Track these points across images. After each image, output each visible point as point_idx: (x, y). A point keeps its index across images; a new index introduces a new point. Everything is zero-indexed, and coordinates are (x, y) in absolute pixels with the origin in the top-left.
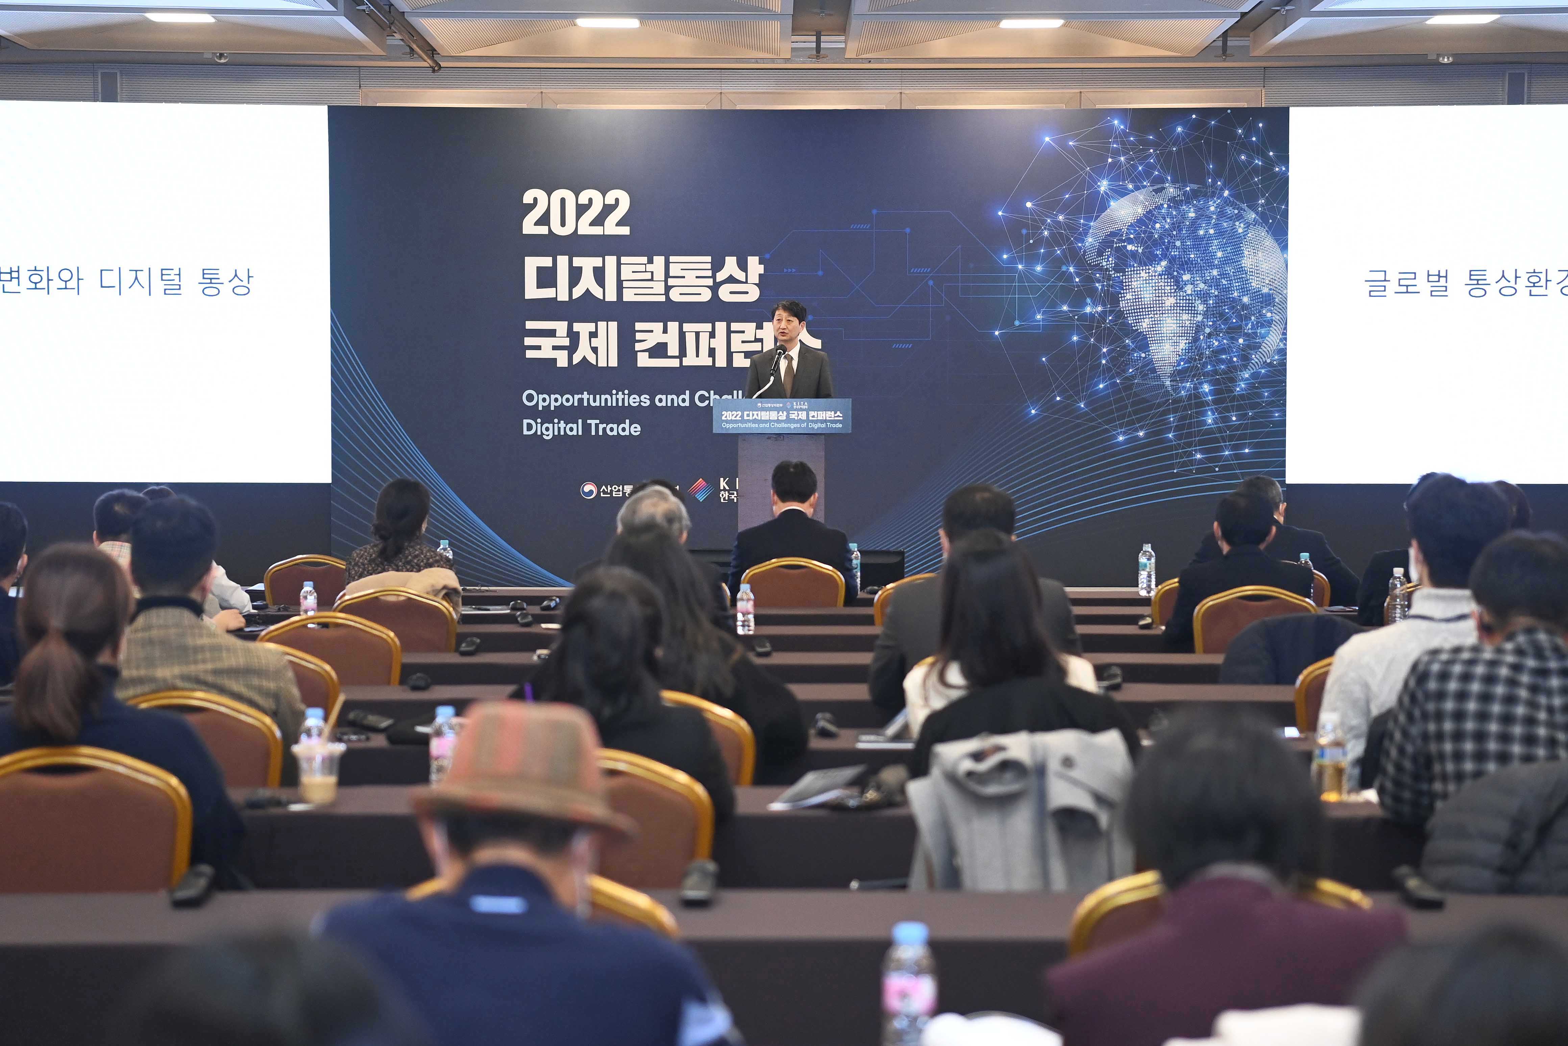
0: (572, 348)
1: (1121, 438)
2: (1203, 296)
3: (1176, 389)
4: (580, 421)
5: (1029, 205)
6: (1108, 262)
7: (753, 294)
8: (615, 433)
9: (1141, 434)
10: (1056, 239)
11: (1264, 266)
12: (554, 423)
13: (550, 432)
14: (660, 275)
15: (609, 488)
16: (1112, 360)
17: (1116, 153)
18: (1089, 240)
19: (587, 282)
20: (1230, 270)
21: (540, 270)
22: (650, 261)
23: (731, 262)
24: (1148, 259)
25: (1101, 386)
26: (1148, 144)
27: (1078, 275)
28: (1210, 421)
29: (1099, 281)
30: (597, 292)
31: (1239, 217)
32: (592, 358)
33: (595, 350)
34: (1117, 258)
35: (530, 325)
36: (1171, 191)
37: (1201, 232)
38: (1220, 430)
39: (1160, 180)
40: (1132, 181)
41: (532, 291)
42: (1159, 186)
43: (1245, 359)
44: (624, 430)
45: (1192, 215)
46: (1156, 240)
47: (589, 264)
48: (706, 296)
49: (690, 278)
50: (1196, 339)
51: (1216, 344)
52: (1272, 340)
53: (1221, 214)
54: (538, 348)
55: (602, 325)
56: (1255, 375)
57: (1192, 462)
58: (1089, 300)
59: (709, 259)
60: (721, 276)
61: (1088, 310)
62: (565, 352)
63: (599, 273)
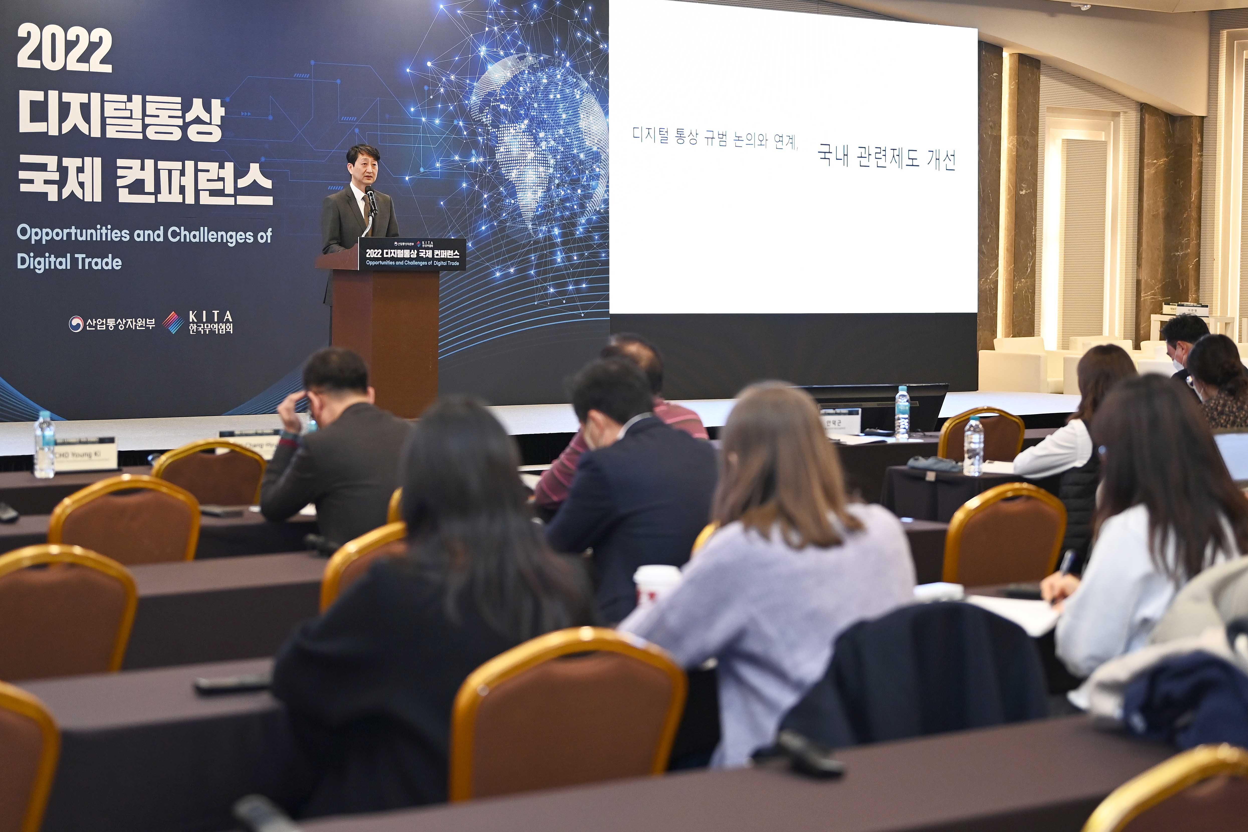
0: (61, 183)
1: (498, 274)
2: (553, 151)
3: (536, 232)
4: (68, 255)
5: (429, 64)
6: (487, 119)
7: (216, 136)
8: (99, 267)
9: (512, 270)
10: (450, 97)
11: (594, 128)
12: (45, 257)
13: (42, 266)
14: (138, 114)
15: (94, 322)
16: (491, 205)
17: (491, 23)
18: (474, 98)
19: (75, 118)
20: (571, 129)
21: (33, 103)
22: (130, 100)
23: (198, 103)
24: (515, 118)
25: (483, 228)
26: (513, 17)
27: (466, 129)
28: (559, 260)
29: (481, 135)
30: (83, 127)
31: (577, 85)
32: (79, 193)
33: (82, 185)
34: (494, 115)
35: (25, 158)
36: (530, 59)
37: (551, 97)
38: (566, 268)
39: (521, 50)
40: (503, 49)
41: (26, 125)
42: (522, 54)
43: (582, 206)
44: (107, 264)
45: (545, 81)
46: (520, 101)
47: (75, 99)
48: (177, 135)
49: (164, 118)
50: (549, 189)
51: (563, 193)
52: (599, 192)
53: (565, 81)
54: (31, 181)
55: (88, 160)
56: (589, 221)
57: (547, 296)
58: (474, 152)
59: (179, 99)
60: (189, 117)
61: (473, 160)
62: (55, 187)
63: (85, 109)
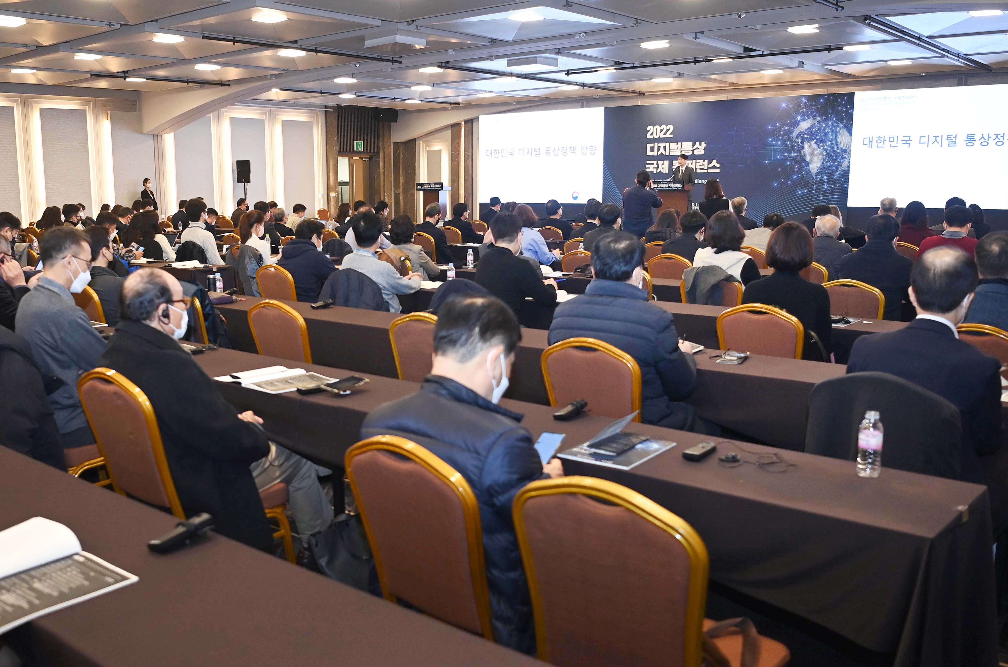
0: (657, 168)
1: (800, 192)
2: (826, 150)
3: (816, 178)
5: (777, 124)
6: (799, 140)
7: (702, 152)
9: (805, 191)
10: (785, 134)
11: (845, 141)
16: (799, 169)
17: (803, 108)
18: (794, 134)
19: (662, 150)
20: (834, 142)
21: (651, 147)
22: (677, 144)
23: (697, 143)
24: (810, 139)
25: (795, 177)
26: (812, 105)
27: (790, 144)
28: (826, 187)
29: (796, 146)
30: (664, 153)
31: (838, 126)
32: (662, 170)
33: (663, 168)
34: (802, 139)
35: (648, 162)
36: (818, 119)
37: (826, 131)
38: (828, 190)
39: (815, 116)
40: (807, 116)
41: (649, 153)
42: (815, 118)
43: (837, 169)
45: (824, 126)
46: (813, 134)
47: (662, 145)
48: (691, 153)
49: (687, 148)
50: (823, 163)
51: (829, 164)
52: (845, 163)
53: (833, 125)
55: (665, 161)
56: (839, 174)
57: (819, 200)
58: (793, 152)
59: (692, 143)
60: (695, 147)
61: (792, 155)
62: (656, 169)
63: (665, 148)
